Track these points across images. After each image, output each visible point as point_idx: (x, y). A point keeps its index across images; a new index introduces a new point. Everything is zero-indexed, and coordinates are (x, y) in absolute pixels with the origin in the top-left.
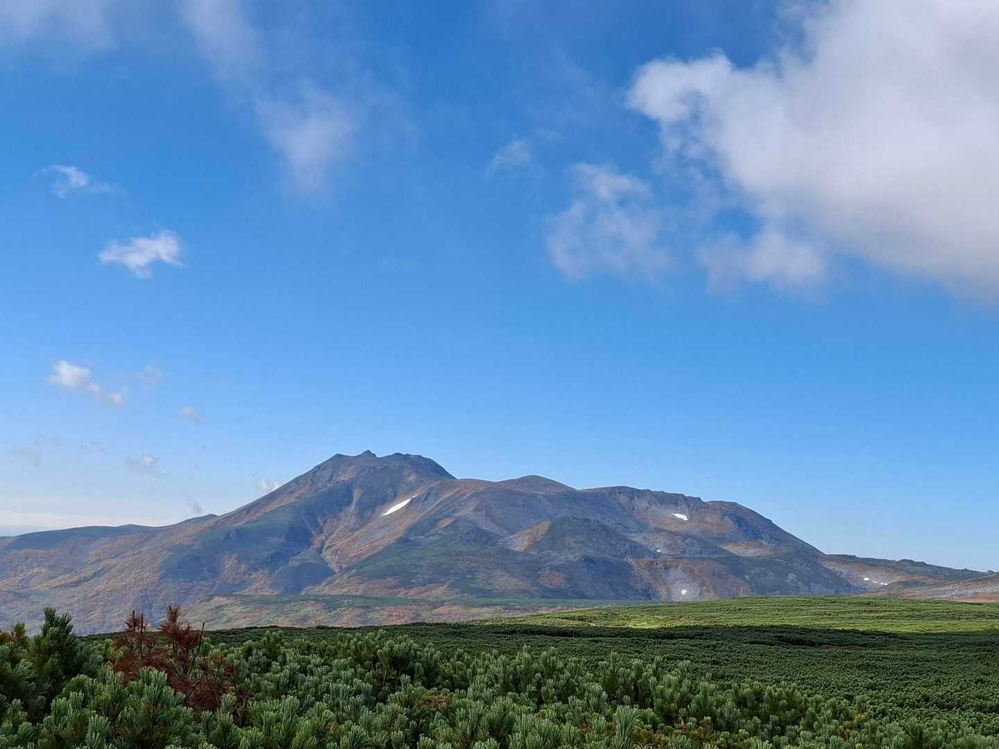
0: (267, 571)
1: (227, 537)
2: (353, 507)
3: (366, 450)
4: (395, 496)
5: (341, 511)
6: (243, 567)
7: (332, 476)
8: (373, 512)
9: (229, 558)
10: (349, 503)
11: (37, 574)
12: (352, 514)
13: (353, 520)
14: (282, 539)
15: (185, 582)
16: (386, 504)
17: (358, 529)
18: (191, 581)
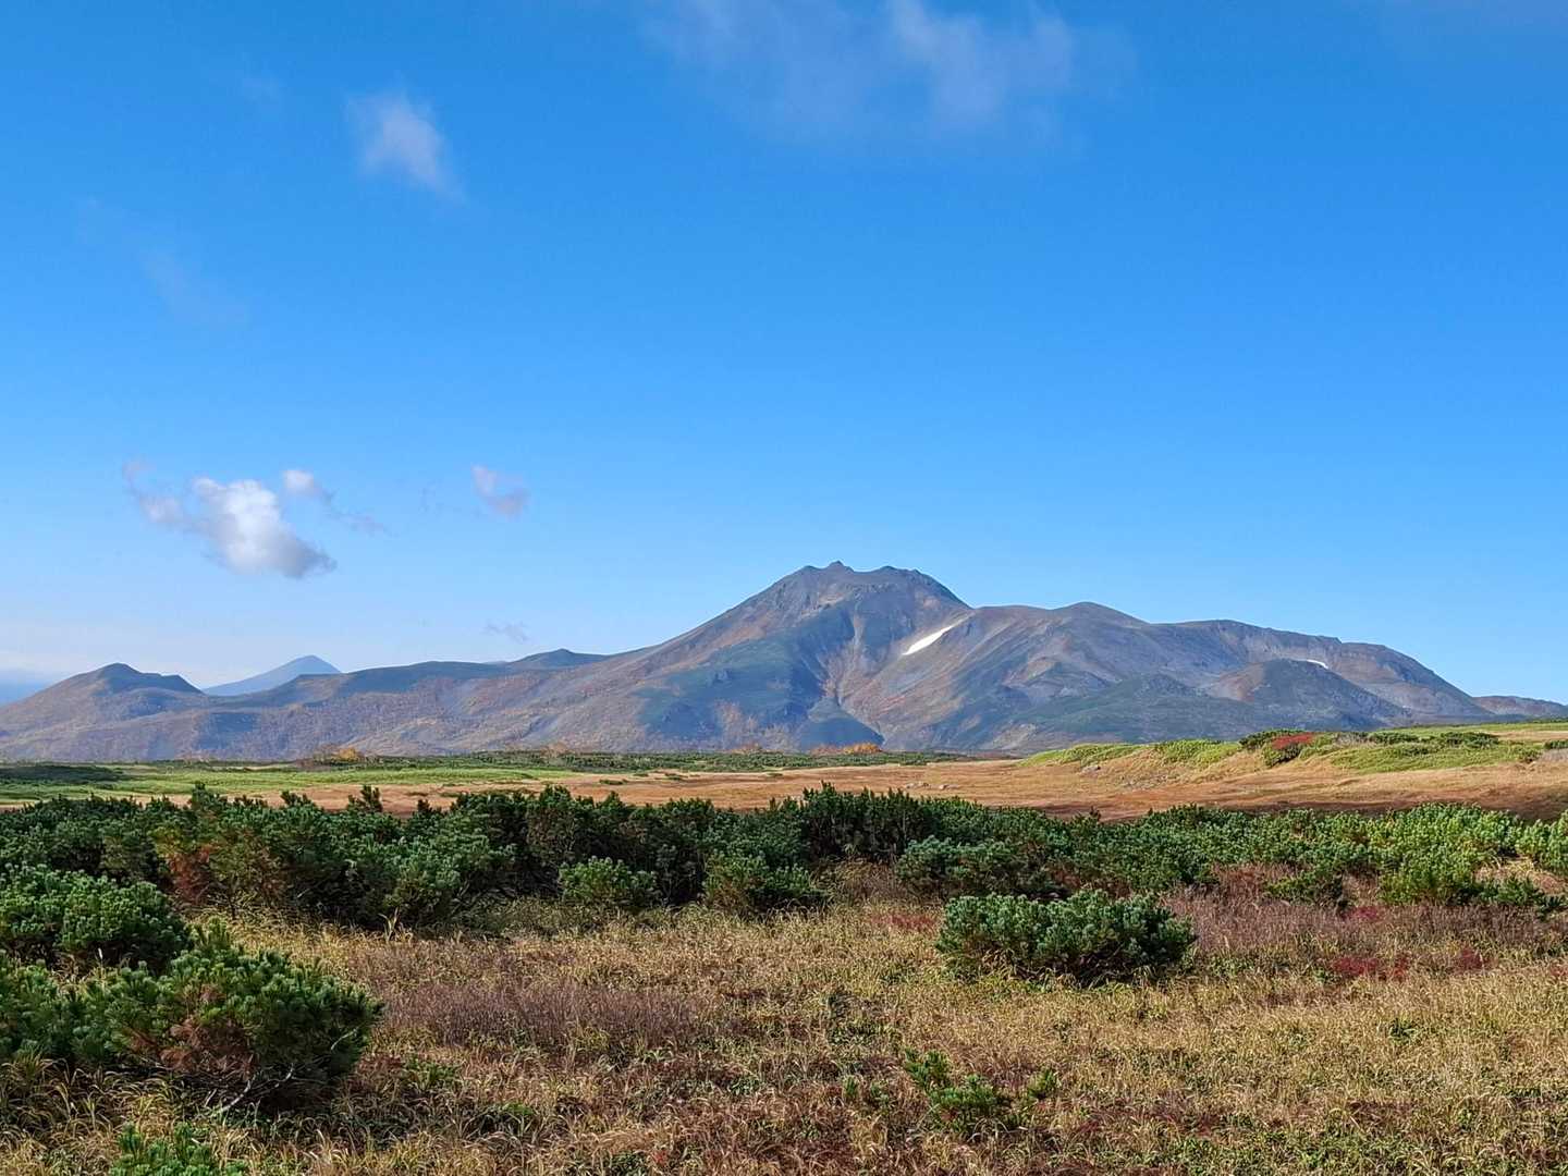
0: (785, 728)
1: (717, 681)
2: (856, 643)
3: (834, 561)
4: (913, 628)
5: (842, 647)
6: (751, 723)
7: (808, 598)
8: (888, 648)
9: (728, 710)
10: (851, 636)
11: (423, 727)
12: (860, 653)
13: (864, 661)
14: (787, 685)
15: (682, 739)
16: (903, 639)
17: (875, 674)
18: (689, 740)
